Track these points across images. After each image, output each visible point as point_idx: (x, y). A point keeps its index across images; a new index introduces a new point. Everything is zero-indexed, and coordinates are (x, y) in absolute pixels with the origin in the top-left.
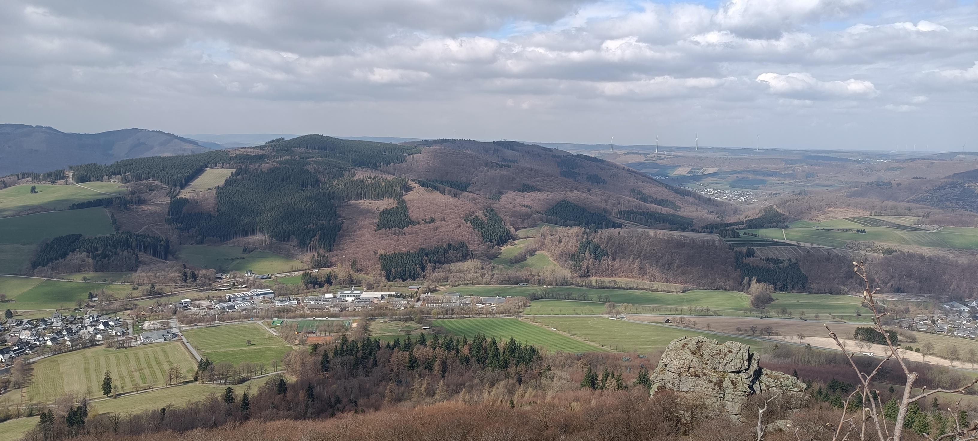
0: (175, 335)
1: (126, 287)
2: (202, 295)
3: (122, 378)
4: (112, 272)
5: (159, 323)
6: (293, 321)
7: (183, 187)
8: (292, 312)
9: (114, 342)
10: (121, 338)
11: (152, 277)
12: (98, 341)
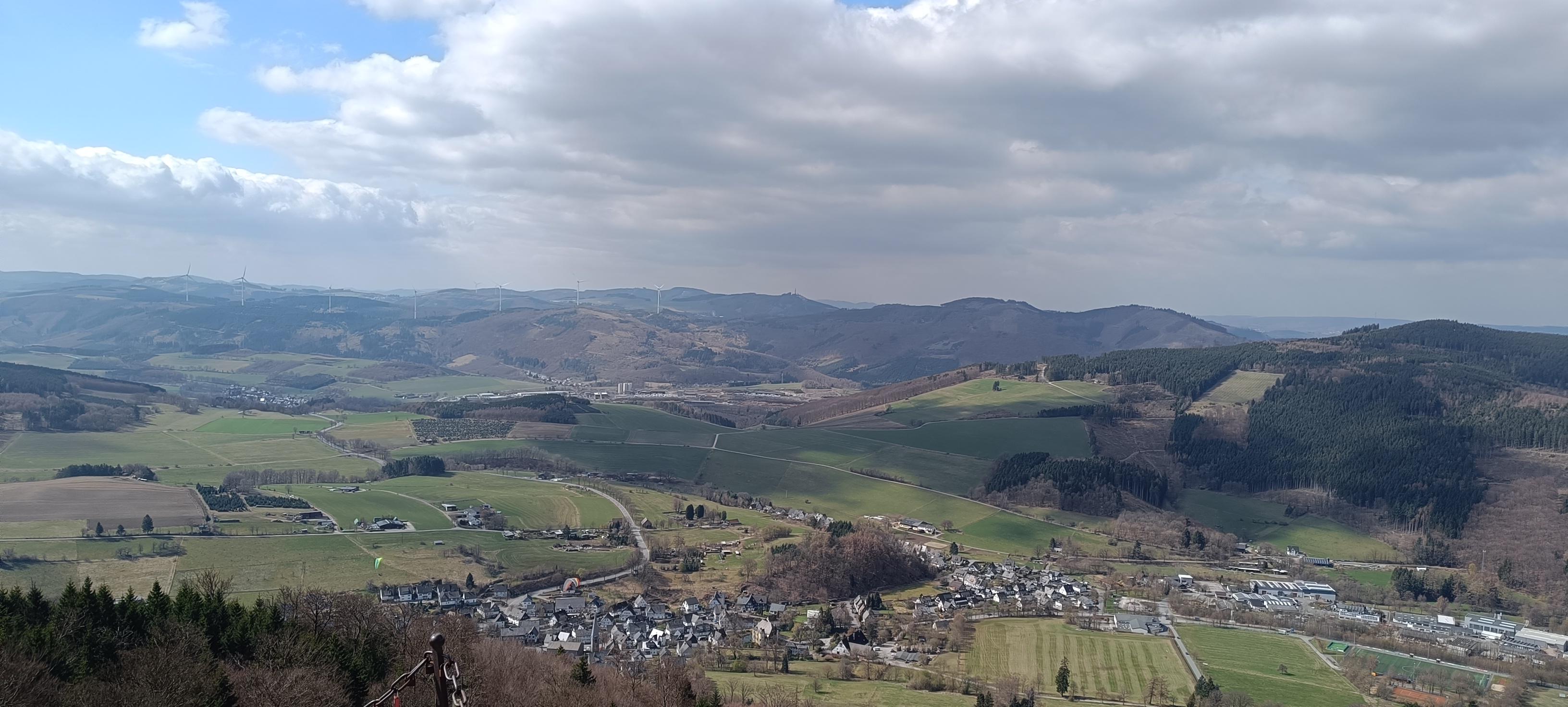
0: (1164, 628)
1: (1100, 540)
2: (1211, 572)
3: (1084, 674)
4: (1085, 515)
5: (1142, 603)
6: (1369, 652)
7: (1195, 399)
8: (1369, 634)
9: (1078, 617)
10: (1087, 615)
11: (1139, 531)
12: (1057, 610)
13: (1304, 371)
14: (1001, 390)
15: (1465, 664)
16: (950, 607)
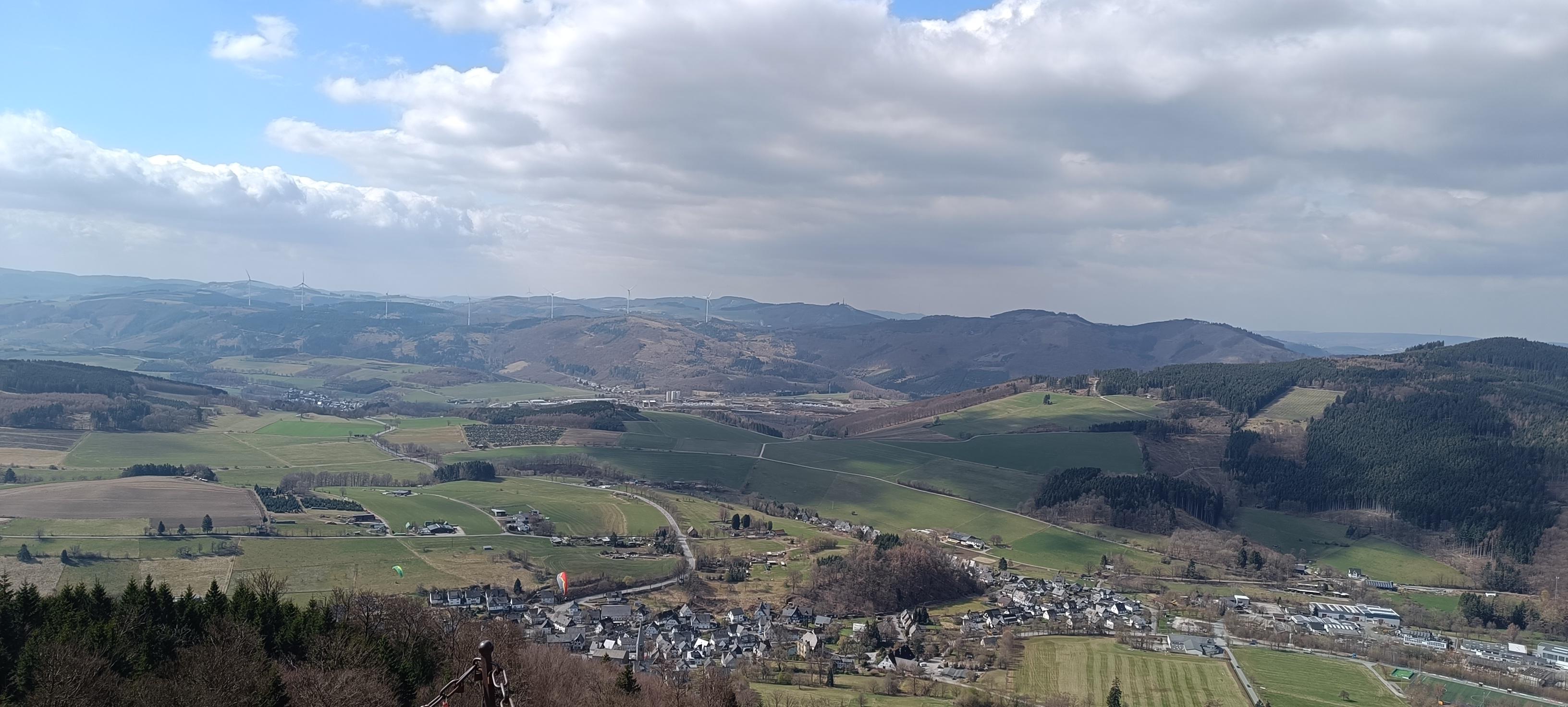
0: (1219, 650)
1: (1153, 558)
2: (1268, 593)
3: (1136, 695)
4: (1136, 532)
5: (1196, 623)
6: (1435, 679)
7: (1252, 414)
8: (1435, 662)
9: (1130, 637)
10: (1139, 634)
11: (1193, 550)
12: (1109, 629)
13: (1365, 389)
14: (1051, 404)
15: (1539, 695)
16: (998, 624)
